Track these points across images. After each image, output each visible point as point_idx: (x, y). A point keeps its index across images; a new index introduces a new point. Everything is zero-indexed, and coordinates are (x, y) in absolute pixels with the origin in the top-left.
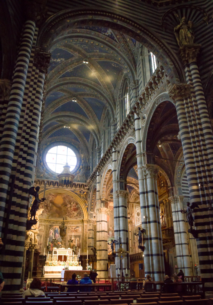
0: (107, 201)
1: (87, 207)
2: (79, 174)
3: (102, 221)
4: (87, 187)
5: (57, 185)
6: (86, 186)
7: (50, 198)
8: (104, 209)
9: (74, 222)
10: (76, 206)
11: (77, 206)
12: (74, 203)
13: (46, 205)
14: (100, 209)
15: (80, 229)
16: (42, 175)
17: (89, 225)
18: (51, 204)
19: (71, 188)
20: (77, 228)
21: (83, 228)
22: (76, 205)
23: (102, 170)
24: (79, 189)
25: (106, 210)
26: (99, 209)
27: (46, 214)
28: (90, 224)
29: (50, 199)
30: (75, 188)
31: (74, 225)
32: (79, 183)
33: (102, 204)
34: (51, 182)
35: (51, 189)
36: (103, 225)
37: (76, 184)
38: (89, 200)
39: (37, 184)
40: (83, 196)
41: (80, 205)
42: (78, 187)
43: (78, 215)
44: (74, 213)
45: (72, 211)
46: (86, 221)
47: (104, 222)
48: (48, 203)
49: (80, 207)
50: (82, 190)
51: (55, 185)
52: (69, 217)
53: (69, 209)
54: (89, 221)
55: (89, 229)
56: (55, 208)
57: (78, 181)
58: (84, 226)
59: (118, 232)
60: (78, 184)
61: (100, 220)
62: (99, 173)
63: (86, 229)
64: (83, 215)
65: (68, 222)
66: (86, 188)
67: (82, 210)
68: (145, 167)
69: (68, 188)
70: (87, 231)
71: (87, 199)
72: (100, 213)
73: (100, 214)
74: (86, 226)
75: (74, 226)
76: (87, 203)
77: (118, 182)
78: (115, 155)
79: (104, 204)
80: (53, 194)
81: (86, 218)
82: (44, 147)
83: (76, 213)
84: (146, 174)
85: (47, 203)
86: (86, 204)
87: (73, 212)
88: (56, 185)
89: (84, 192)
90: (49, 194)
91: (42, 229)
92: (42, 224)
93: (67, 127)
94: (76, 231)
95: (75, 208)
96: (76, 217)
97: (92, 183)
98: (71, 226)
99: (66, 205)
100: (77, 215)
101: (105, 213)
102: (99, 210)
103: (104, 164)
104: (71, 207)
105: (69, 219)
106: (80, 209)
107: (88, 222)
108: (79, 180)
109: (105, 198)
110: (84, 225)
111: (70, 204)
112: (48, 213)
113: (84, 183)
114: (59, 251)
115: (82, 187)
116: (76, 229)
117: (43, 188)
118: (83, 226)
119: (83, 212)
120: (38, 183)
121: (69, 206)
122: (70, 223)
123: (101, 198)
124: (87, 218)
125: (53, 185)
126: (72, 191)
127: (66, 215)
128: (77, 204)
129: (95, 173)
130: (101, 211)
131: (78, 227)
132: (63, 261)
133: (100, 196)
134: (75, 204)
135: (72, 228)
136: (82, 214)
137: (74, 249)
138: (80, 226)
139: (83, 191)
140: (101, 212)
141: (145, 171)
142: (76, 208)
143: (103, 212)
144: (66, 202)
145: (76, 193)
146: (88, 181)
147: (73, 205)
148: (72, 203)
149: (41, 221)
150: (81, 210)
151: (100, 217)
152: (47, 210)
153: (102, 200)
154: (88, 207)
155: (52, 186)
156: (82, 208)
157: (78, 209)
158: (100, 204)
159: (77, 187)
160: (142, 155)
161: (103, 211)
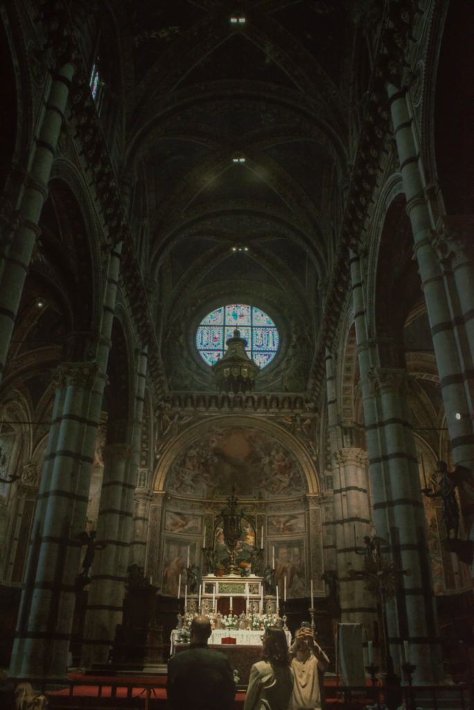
0: (361, 429)
1: (315, 458)
2: (287, 372)
3: (348, 489)
4: (312, 405)
5: (229, 406)
6: (307, 402)
7: (213, 441)
8: (352, 452)
9: (283, 505)
10: (284, 460)
11: (287, 459)
12: (278, 452)
13: (203, 461)
14: (341, 453)
15: (300, 524)
16: (187, 382)
17: (323, 509)
18: (216, 460)
19: (265, 410)
20: (293, 521)
21: (309, 518)
22: (285, 457)
23: (335, 339)
24: (289, 411)
25: (360, 456)
26: (337, 452)
27: (205, 487)
28: (328, 506)
29: (214, 445)
30: (277, 411)
31: (283, 513)
32: (287, 394)
33: (347, 439)
34: (211, 397)
35: (212, 416)
36: (353, 501)
37: (281, 399)
38: (319, 440)
39: (173, 405)
40: (302, 430)
41: (294, 455)
42: (286, 405)
43: (292, 483)
44: (281, 481)
45: (276, 474)
46: (314, 498)
47: (356, 491)
48: (209, 457)
49: (295, 462)
50: (297, 415)
51: (222, 406)
52: (267, 490)
53: (267, 469)
54: (324, 498)
55: (324, 521)
56: (228, 469)
57: (287, 390)
58: (311, 513)
59: (387, 509)
60: (284, 400)
61: (344, 486)
62: (330, 351)
63: (315, 523)
64: (306, 482)
65: (266, 504)
66: (309, 408)
67: (302, 470)
68: (441, 232)
69: (258, 410)
70: (320, 525)
71: (313, 439)
72: (342, 464)
73: (342, 469)
74: (315, 512)
75: (284, 516)
76: (315, 448)
77: (372, 345)
78: (358, 268)
79: (351, 438)
80: (220, 431)
81: (313, 489)
82: (189, 310)
83: (286, 480)
84: (447, 256)
85: (204, 455)
86: (312, 451)
87: (279, 476)
88: (226, 405)
89: (303, 420)
90: (209, 431)
91: (197, 528)
92: (196, 513)
93: (240, 250)
94: (290, 529)
95: (283, 464)
96: (288, 490)
97: (320, 389)
98: (274, 516)
99: (259, 460)
100: (290, 485)
101: (359, 464)
102: (339, 456)
103: (337, 315)
104: (271, 463)
105: (268, 497)
106: (296, 467)
107: (321, 502)
108: (288, 387)
109: (354, 420)
110: (309, 510)
111: (270, 455)
112: (211, 484)
113: (301, 395)
114: (221, 584)
115: (298, 405)
116: (288, 524)
117: (190, 416)
118: (308, 514)
119: (305, 476)
120: (178, 403)
121: (266, 460)
122: (271, 508)
123: (343, 419)
124: (316, 490)
125: (217, 405)
126: (270, 418)
127: (261, 485)
128: (286, 453)
129: (322, 353)
130: (344, 458)
131: (293, 517)
132: (230, 615)
133: (338, 416)
134: (281, 454)
135: (279, 522)
136: (303, 481)
137: (268, 577)
138: (299, 514)
139: (302, 415)
140: (343, 462)
141: (443, 247)
142: (286, 465)
143: (349, 462)
144: (258, 449)
145: (282, 424)
146: (310, 386)
147: (277, 457)
148: (273, 453)
149: (193, 505)
150: (300, 469)
151: (343, 478)
152: (206, 475)
153: (344, 425)
154: (318, 458)
155: (213, 408)
156: (300, 465)
157: (290, 468)
158: (340, 440)
159: (283, 407)
160: (426, 197)
161: (349, 458)
